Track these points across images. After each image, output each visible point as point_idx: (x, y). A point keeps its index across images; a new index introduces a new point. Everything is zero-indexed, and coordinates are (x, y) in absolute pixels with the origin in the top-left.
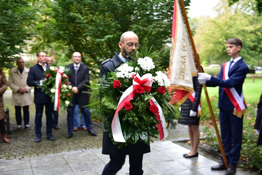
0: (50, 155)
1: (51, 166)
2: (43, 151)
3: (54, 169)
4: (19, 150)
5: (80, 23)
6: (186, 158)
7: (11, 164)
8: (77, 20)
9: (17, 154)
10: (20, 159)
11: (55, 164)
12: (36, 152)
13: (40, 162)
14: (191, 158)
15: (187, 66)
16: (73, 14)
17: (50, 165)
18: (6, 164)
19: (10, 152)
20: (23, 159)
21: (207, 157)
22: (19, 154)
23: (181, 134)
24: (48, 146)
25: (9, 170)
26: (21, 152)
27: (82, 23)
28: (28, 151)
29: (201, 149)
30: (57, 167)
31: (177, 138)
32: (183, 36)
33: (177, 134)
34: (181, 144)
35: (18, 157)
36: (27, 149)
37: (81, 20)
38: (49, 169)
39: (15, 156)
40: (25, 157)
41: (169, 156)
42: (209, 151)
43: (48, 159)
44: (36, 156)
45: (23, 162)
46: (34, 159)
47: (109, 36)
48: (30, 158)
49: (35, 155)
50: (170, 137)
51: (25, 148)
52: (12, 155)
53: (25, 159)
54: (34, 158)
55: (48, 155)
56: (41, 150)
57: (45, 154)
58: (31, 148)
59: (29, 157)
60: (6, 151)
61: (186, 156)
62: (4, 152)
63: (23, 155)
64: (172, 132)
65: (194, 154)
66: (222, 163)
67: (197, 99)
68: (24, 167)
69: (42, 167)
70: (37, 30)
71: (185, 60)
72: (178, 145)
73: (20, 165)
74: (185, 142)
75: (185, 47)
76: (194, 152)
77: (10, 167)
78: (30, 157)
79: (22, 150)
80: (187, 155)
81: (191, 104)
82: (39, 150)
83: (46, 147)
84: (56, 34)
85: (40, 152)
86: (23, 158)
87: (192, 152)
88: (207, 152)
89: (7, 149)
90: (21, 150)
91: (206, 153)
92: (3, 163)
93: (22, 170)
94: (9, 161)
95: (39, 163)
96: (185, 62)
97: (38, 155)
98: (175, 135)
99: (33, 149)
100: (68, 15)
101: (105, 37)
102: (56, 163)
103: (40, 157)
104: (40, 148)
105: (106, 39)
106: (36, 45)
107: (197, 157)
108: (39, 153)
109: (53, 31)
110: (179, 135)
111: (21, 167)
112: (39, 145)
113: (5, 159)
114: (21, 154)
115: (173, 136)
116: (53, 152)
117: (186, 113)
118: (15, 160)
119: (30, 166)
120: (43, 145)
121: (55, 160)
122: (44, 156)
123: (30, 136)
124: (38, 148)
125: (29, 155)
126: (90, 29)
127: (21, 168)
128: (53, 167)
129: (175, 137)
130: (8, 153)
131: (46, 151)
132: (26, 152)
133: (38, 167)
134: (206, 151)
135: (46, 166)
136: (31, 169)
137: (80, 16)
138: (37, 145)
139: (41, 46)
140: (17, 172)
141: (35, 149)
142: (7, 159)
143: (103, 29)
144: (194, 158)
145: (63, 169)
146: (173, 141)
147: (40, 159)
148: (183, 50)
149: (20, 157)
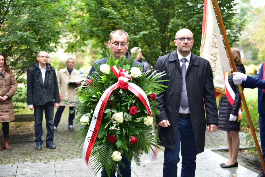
0: (76, 160)
1: (76, 171)
2: (70, 156)
3: (77, 174)
4: (46, 154)
5: (113, 18)
6: (224, 168)
7: (36, 167)
8: (110, 15)
9: (42, 158)
10: (45, 163)
11: (79, 169)
12: (63, 157)
13: (65, 166)
14: (229, 168)
15: (219, 64)
16: (105, 9)
17: (74, 170)
18: (31, 168)
19: (36, 155)
20: (48, 163)
21: (248, 168)
22: (44, 158)
23: (224, 142)
24: (75, 151)
25: (33, 173)
26: (47, 156)
27: (116, 18)
28: (55, 155)
29: (244, 160)
30: (81, 172)
31: (218, 147)
32: (214, 31)
33: (219, 142)
34: (221, 153)
35: (44, 161)
36: (54, 153)
37: (114, 15)
38: (72, 174)
39: (41, 160)
40: (51, 161)
41: (204, 165)
42: (252, 162)
43: (73, 164)
44: (62, 161)
45: (48, 166)
46: (59, 164)
47: (145, 32)
48: (55, 163)
49: (61, 159)
50: (211, 146)
51: (52, 152)
52: (38, 158)
53: (50, 163)
54: (59, 162)
55: (74, 160)
56: (67, 154)
57: (72, 159)
58: (58, 152)
59: (54, 161)
60: (33, 154)
61: (223, 166)
62: (30, 156)
63: (49, 159)
64: (214, 140)
65: (233, 164)
66: (262, 175)
67: (237, 102)
68: (48, 170)
69: (66, 172)
70: (71, 27)
71: (216, 58)
72: (217, 153)
73: (45, 168)
74: (226, 151)
75: (216, 43)
76: (233, 161)
77: (34, 171)
78: (56, 161)
79: (49, 154)
80: (224, 164)
81: (230, 107)
82: (66, 155)
83: (73, 152)
84: (89, 31)
85: (66, 156)
86: (49, 161)
87: (231, 161)
88: (251, 163)
89: (33, 152)
90: (47, 154)
91: (249, 164)
92: (28, 166)
93: (45, 174)
94: (34, 164)
95: (63, 167)
96: (216, 61)
97: (64, 160)
98: (216, 143)
99: (60, 153)
100: (101, 10)
101: (140, 33)
102: (81, 168)
103: (65, 161)
104: (67, 153)
105: (141, 36)
106: (72, 43)
107: (236, 168)
108: (65, 158)
109: (85, 28)
110: (221, 143)
111: (45, 170)
112: (67, 150)
113: (30, 162)
114: (47, 158)
115: (215, 144)
116: (79, 157)
117: (225, 117)
118: (40, 163)
119: (54, 170)
120: (71, 149)
121: (80, 165)
122: (70, 161)
123: (59, 140)
124: (65, 152)
125: (55, 159)
126: (123, 25)
127: (45, 172)
128: (77, 172)
129: (216, 145)
130: (34, 157)
131: (72, 156)
132: (53, 157)
133: (62, 171)
134: (249, 162)
135: (71, 171)
136: (55, 173)
137: (113, 11)
138: (65, 150)
139: (78, 44)
140: (40, 175)
141: (62, 153)
142: (32, 162)
143: (138, 24)
144: (233, 168)
145: (87, 174)
146: (213, 149)
147: (66, 163)
148: (213, 47)
149: (46, 161)
